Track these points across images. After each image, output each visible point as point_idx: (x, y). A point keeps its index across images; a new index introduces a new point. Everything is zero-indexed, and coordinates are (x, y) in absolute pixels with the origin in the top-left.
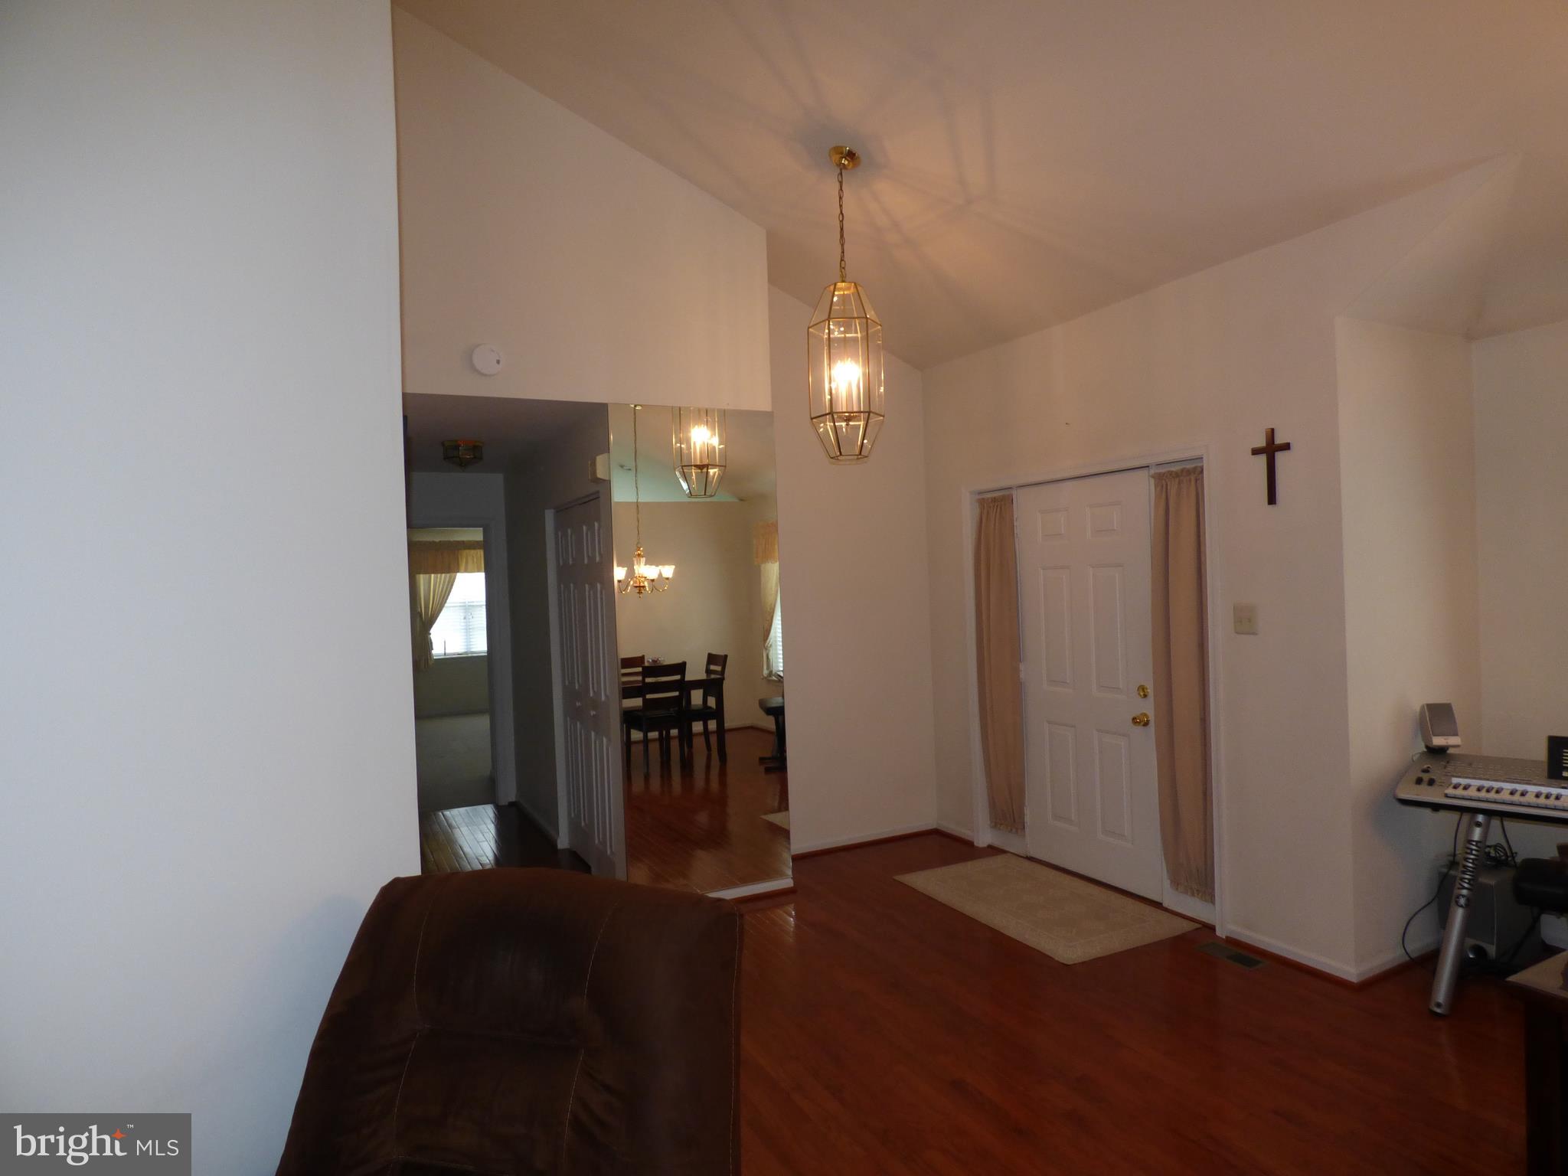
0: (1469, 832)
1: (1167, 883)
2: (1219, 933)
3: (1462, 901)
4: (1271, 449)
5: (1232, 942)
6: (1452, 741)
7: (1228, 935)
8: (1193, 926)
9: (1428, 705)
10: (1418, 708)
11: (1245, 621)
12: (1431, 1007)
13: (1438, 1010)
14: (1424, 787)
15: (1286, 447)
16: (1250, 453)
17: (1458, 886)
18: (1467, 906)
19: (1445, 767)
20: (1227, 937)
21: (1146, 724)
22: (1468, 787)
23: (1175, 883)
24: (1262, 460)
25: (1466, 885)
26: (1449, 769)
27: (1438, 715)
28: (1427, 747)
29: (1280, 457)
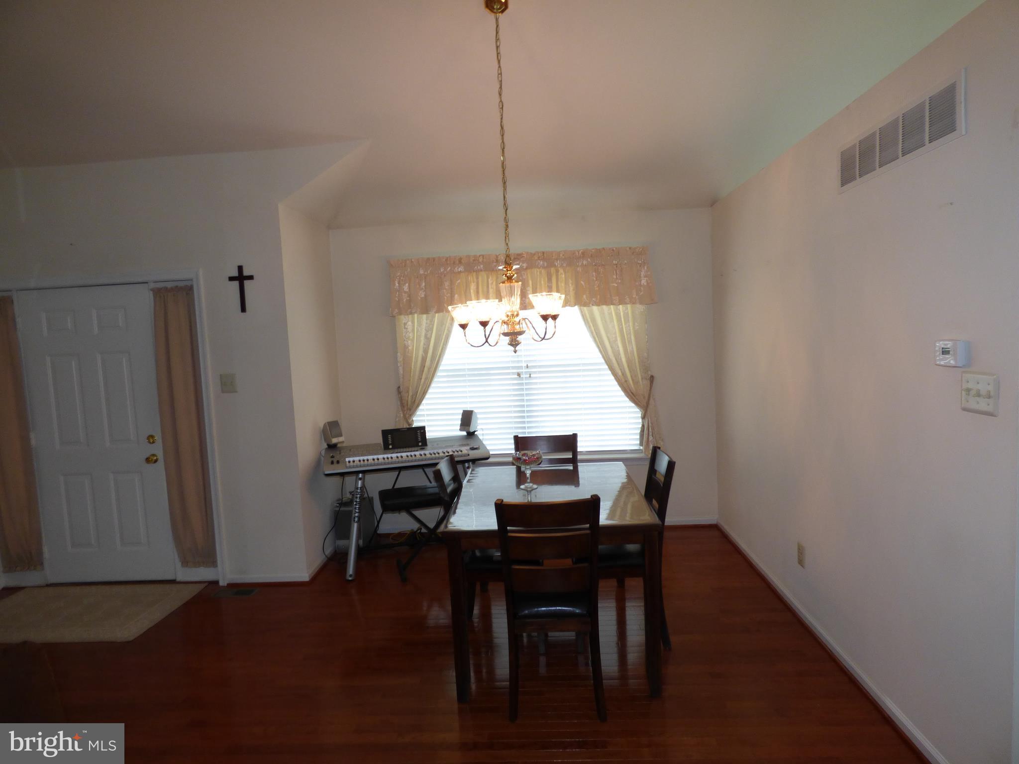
0: (356, 483)
1: (179, 564)
2: (221, 583)
3: (356, 519)
4: (241, 278)
5: (232, 586)
6: (341, 439)
7: (228, 582)
8: (202, 586)
9: (328, 422)
10: (321, 425)
11: (227, 384)
12: (347, 579)
13: (350, 579)
14: (335, 465)
15: (251, 278)
16: (228, 279)
17: (354, 512)
18: (359, 521)
19: (340, 454)
20: (228, 584)
21: (156, 461)
22: (354, 461)
23: (185, 563)
24: (236, 284)
25: (357, 511)
26: (342, 454)
27: (332, 428)
28: (328, 445)
29: (247, 283)
